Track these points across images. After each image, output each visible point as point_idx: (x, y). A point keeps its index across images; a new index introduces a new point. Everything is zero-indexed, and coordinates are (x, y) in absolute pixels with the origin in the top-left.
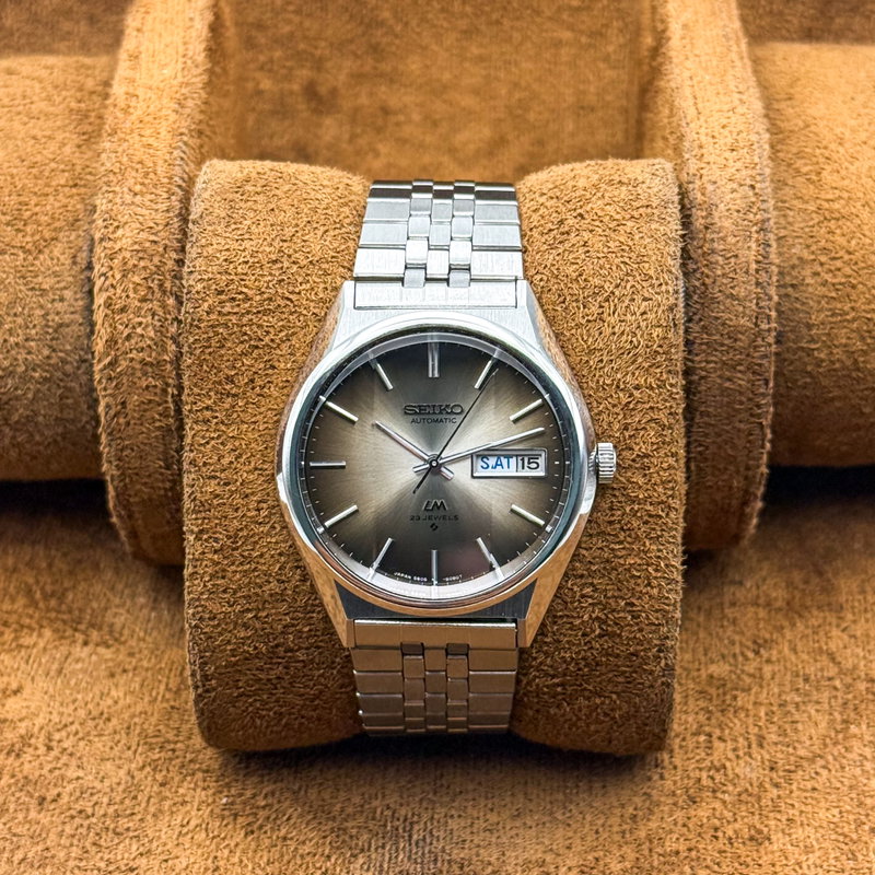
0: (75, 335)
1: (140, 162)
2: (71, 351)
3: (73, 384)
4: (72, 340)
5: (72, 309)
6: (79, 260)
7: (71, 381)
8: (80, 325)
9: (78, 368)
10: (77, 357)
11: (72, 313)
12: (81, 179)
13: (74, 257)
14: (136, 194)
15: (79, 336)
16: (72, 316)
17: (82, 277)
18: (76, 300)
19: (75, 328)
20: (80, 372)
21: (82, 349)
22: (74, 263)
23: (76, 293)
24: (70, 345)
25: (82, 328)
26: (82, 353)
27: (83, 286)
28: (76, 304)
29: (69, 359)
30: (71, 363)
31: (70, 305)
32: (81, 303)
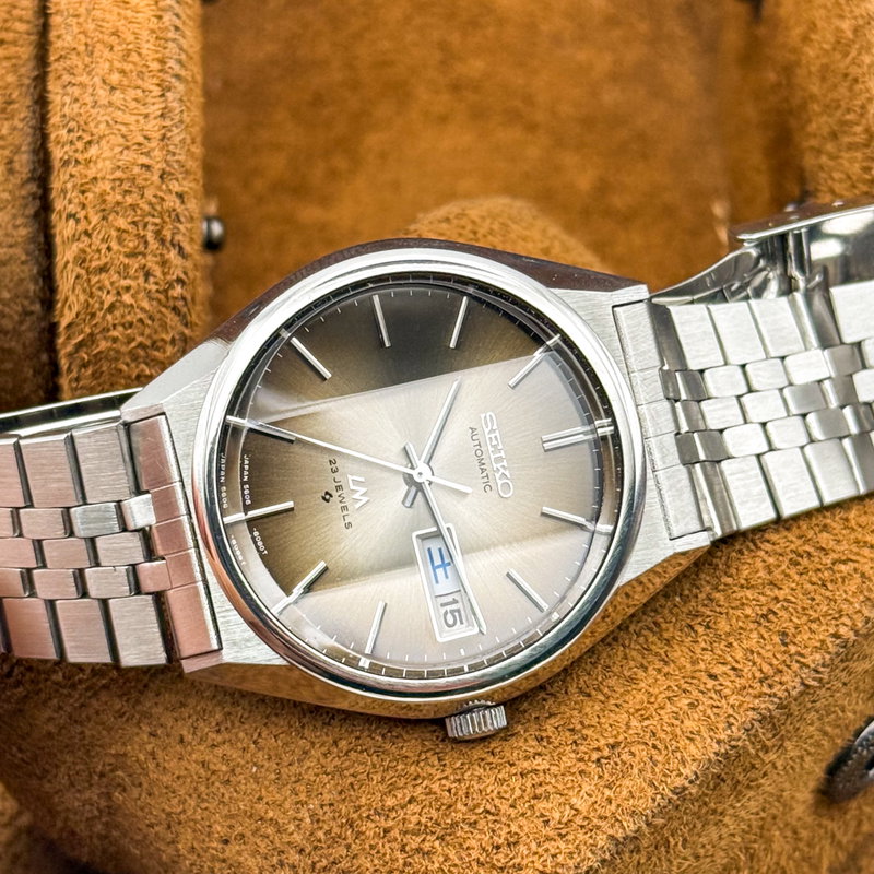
0: (16, 278)
1: (115, 33)
2: (11, 299)
3: (13, 344)
4: (11, 285)
5: (10, 240)
6: (17, 166)
7: (11, 339)
8: (23, 263)
9: (21, 322)
10: (19, 309)
11: (11, 246)
12: (7, 30)
13: (10, 162)
14: (113, 89)
15: (22, 280)
16: (11, 251)
17: (24, 193)
18: (16, 227)
19: (16, 268)
20: (24, 328)
21: (27, 297)
22: (11, 171)
23: (15, 217)
24: (9, 291)
25: (26, 268)
26: (26, 303)
27: (26, 206)
28: (15, 233)
29: (7, 310)
30: (11, 317)
31: (7, 235)
32: (23, 232)
